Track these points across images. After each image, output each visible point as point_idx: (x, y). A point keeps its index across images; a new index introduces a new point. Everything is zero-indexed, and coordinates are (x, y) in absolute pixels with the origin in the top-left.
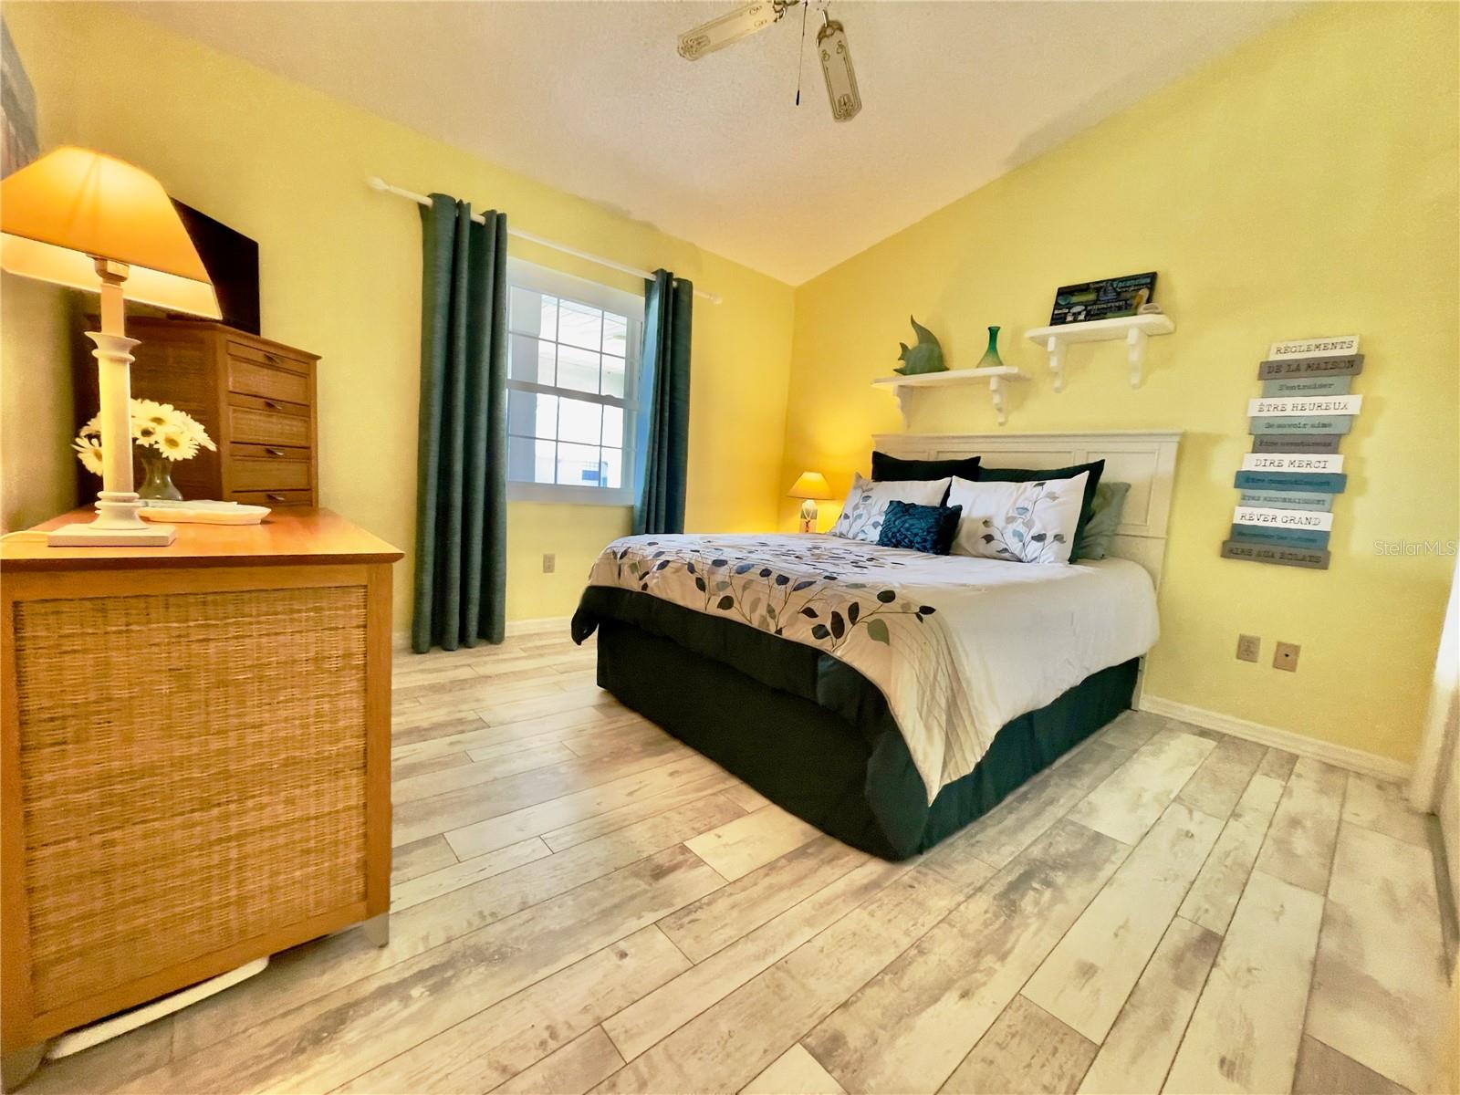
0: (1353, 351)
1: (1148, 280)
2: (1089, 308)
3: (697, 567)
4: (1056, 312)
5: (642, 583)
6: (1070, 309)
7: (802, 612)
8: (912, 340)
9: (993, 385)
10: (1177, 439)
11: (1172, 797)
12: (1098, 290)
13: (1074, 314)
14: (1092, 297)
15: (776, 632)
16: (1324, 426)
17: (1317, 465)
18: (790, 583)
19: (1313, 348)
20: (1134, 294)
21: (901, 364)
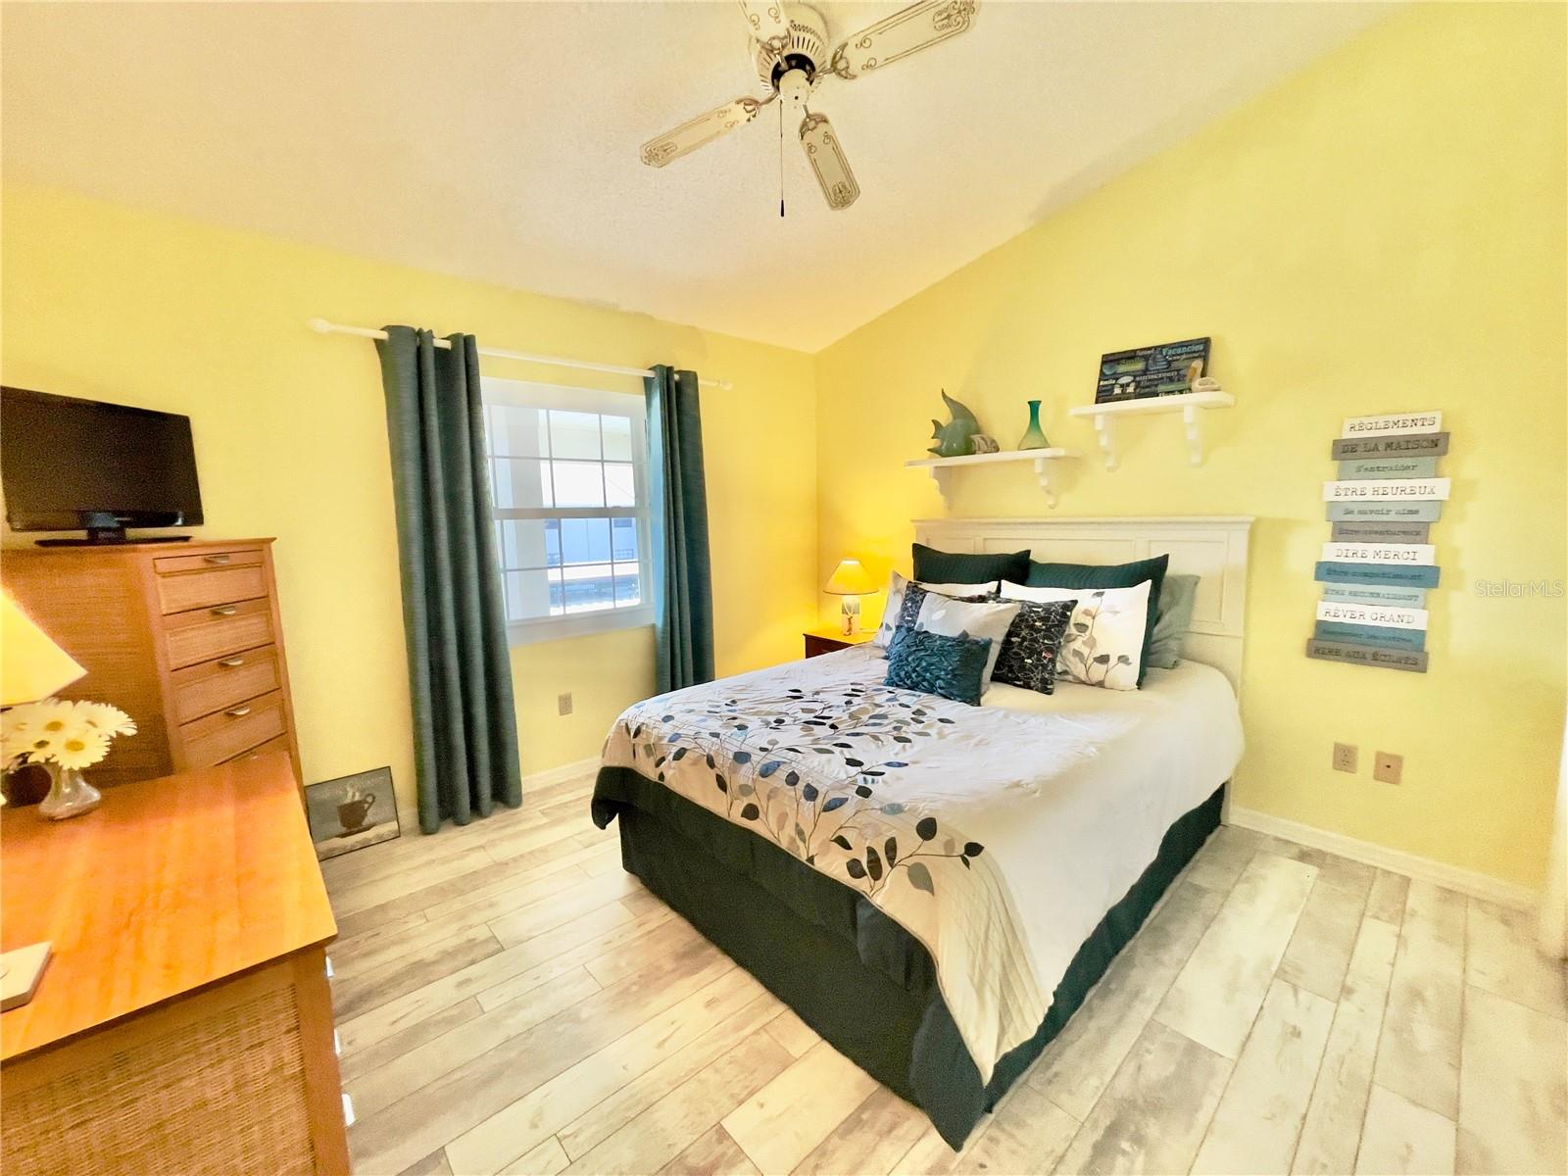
0: (1436, 429)
1: (1201, 347)
2: (1138, 379)
3: (718, 761)
4: (1102, 383)
5: (659, 770)
6: (1117, 379)
7: (835, 841)
8: (945, 416)
9: (1038, 468)
10: (1248, 527)
11: (1274, 968)
12: (1146, 358)
13: (1122, 386)
14: (1139, 366)
15: (807, 860)
16: (1411, 512)
17: (1406, 556)
18: (819, 800)
19: (1391, 424)
20: (1186, 363)
21: (934, 443)
